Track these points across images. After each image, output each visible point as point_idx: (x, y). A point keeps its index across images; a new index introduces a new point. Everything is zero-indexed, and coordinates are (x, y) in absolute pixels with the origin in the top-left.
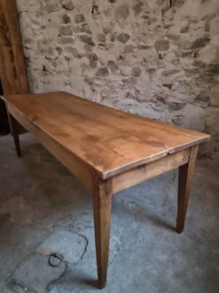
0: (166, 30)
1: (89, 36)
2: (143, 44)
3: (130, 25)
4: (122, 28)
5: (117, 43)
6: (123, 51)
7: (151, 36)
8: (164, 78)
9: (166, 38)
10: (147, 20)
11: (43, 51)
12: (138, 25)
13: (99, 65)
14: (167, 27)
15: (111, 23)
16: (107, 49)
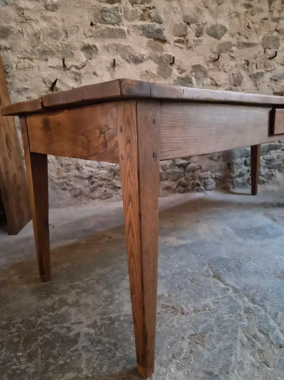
0: (275, 24)
1: (158, 26)
2: (245, 40)
3: (226, 14)
4: (216, 17)
5: (206, 39)
6: (215, 50)
7: (256, 31)
8: (273, 84)
9: (275, 34)
10: (250, 10)
11: (45, 53)
12: (238, 15)
13: (175, 72)
14: (276, 20)
15: (198, 10)
16: (190, 48)
